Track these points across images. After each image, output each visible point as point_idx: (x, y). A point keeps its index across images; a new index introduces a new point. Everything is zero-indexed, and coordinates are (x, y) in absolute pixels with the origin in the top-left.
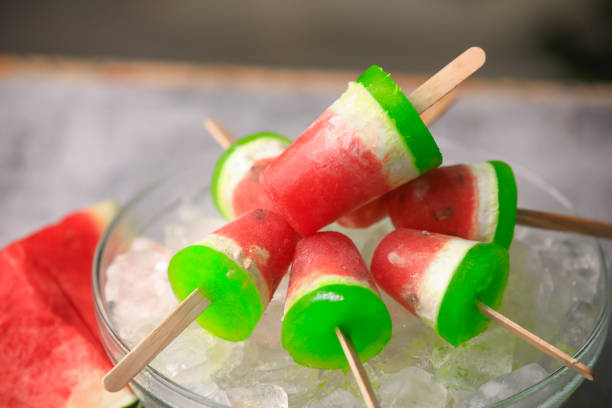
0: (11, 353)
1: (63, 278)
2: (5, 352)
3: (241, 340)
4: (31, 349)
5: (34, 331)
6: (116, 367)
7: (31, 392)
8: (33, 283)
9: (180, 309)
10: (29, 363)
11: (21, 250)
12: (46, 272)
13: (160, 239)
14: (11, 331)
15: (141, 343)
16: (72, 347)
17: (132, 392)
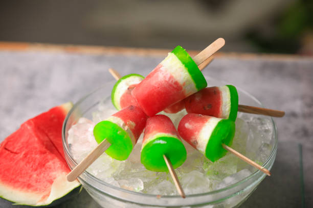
0: (28, 166)
1: (50, 134)
2: (26, 165)
3: (124, 160)
4: (37, 164)
5: (38, 156)
6: (72, 171)
7: (37, 182)
8: (38, 136)
9: (98, 147)
10: (36, 170)
11: (32, 122)
12: (42, 132)
13: (90, 118)
14: (28, 156)
15: (82, 162)
16: (54, 163)
17: (79, 182)
